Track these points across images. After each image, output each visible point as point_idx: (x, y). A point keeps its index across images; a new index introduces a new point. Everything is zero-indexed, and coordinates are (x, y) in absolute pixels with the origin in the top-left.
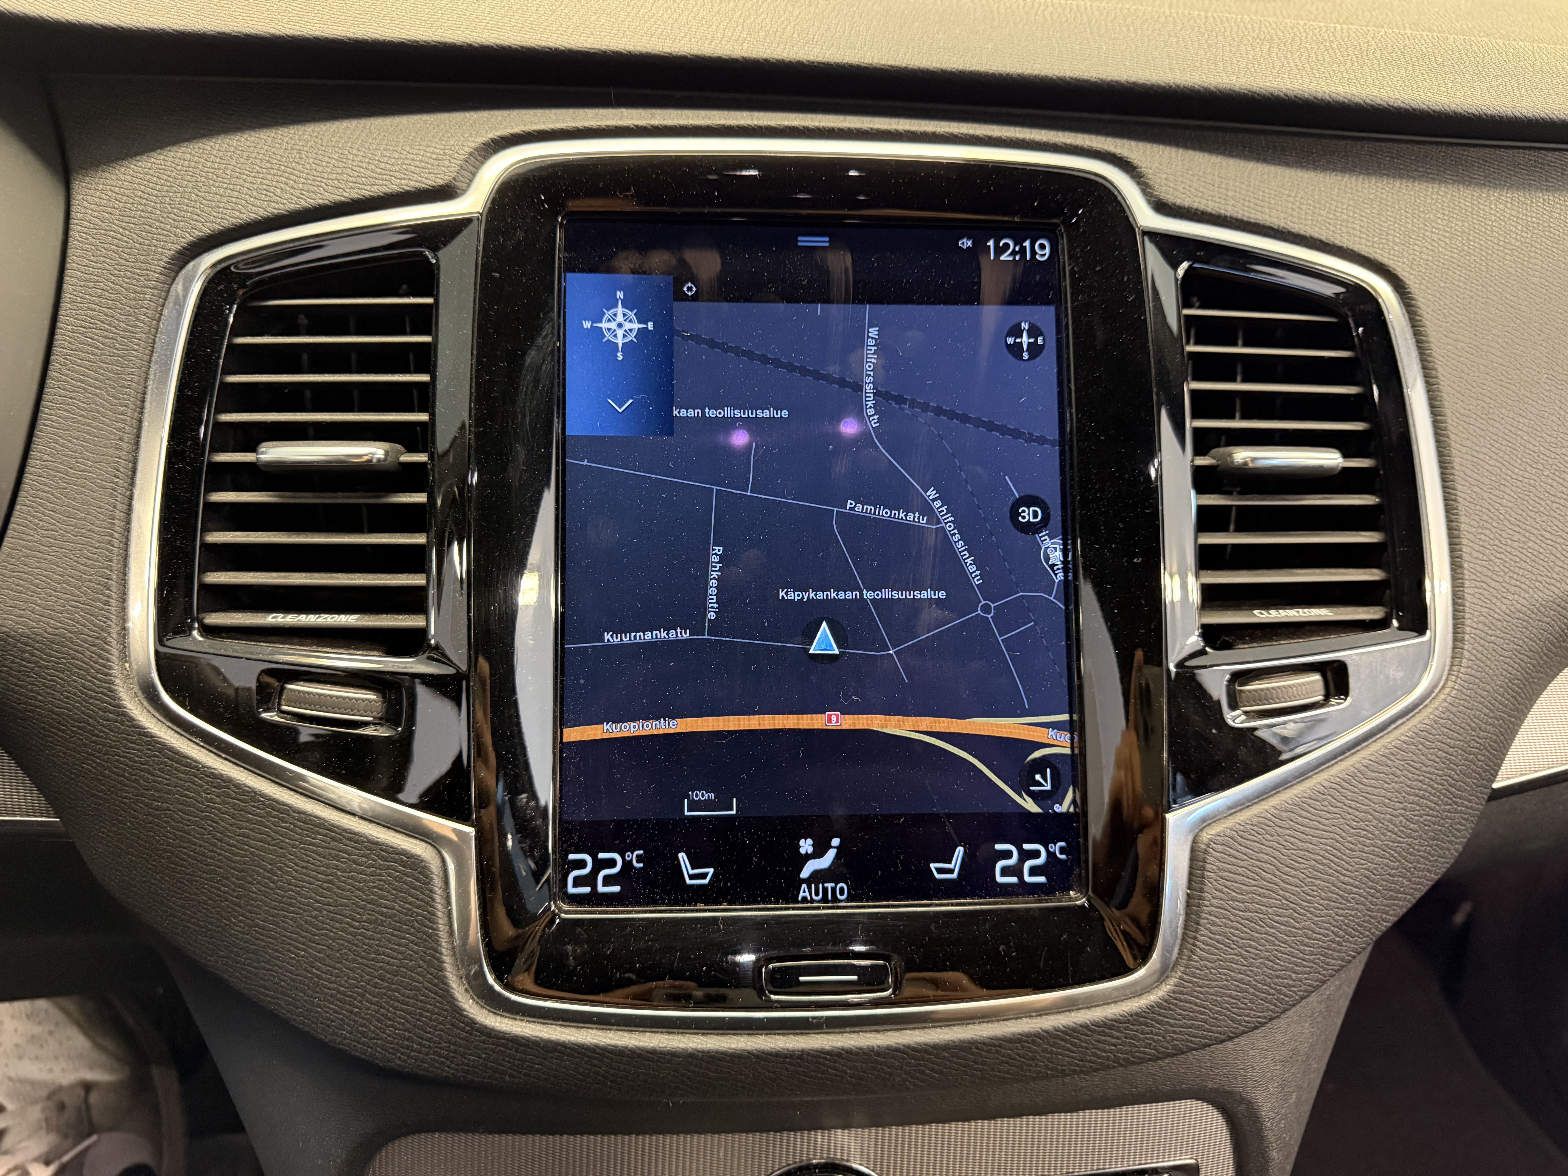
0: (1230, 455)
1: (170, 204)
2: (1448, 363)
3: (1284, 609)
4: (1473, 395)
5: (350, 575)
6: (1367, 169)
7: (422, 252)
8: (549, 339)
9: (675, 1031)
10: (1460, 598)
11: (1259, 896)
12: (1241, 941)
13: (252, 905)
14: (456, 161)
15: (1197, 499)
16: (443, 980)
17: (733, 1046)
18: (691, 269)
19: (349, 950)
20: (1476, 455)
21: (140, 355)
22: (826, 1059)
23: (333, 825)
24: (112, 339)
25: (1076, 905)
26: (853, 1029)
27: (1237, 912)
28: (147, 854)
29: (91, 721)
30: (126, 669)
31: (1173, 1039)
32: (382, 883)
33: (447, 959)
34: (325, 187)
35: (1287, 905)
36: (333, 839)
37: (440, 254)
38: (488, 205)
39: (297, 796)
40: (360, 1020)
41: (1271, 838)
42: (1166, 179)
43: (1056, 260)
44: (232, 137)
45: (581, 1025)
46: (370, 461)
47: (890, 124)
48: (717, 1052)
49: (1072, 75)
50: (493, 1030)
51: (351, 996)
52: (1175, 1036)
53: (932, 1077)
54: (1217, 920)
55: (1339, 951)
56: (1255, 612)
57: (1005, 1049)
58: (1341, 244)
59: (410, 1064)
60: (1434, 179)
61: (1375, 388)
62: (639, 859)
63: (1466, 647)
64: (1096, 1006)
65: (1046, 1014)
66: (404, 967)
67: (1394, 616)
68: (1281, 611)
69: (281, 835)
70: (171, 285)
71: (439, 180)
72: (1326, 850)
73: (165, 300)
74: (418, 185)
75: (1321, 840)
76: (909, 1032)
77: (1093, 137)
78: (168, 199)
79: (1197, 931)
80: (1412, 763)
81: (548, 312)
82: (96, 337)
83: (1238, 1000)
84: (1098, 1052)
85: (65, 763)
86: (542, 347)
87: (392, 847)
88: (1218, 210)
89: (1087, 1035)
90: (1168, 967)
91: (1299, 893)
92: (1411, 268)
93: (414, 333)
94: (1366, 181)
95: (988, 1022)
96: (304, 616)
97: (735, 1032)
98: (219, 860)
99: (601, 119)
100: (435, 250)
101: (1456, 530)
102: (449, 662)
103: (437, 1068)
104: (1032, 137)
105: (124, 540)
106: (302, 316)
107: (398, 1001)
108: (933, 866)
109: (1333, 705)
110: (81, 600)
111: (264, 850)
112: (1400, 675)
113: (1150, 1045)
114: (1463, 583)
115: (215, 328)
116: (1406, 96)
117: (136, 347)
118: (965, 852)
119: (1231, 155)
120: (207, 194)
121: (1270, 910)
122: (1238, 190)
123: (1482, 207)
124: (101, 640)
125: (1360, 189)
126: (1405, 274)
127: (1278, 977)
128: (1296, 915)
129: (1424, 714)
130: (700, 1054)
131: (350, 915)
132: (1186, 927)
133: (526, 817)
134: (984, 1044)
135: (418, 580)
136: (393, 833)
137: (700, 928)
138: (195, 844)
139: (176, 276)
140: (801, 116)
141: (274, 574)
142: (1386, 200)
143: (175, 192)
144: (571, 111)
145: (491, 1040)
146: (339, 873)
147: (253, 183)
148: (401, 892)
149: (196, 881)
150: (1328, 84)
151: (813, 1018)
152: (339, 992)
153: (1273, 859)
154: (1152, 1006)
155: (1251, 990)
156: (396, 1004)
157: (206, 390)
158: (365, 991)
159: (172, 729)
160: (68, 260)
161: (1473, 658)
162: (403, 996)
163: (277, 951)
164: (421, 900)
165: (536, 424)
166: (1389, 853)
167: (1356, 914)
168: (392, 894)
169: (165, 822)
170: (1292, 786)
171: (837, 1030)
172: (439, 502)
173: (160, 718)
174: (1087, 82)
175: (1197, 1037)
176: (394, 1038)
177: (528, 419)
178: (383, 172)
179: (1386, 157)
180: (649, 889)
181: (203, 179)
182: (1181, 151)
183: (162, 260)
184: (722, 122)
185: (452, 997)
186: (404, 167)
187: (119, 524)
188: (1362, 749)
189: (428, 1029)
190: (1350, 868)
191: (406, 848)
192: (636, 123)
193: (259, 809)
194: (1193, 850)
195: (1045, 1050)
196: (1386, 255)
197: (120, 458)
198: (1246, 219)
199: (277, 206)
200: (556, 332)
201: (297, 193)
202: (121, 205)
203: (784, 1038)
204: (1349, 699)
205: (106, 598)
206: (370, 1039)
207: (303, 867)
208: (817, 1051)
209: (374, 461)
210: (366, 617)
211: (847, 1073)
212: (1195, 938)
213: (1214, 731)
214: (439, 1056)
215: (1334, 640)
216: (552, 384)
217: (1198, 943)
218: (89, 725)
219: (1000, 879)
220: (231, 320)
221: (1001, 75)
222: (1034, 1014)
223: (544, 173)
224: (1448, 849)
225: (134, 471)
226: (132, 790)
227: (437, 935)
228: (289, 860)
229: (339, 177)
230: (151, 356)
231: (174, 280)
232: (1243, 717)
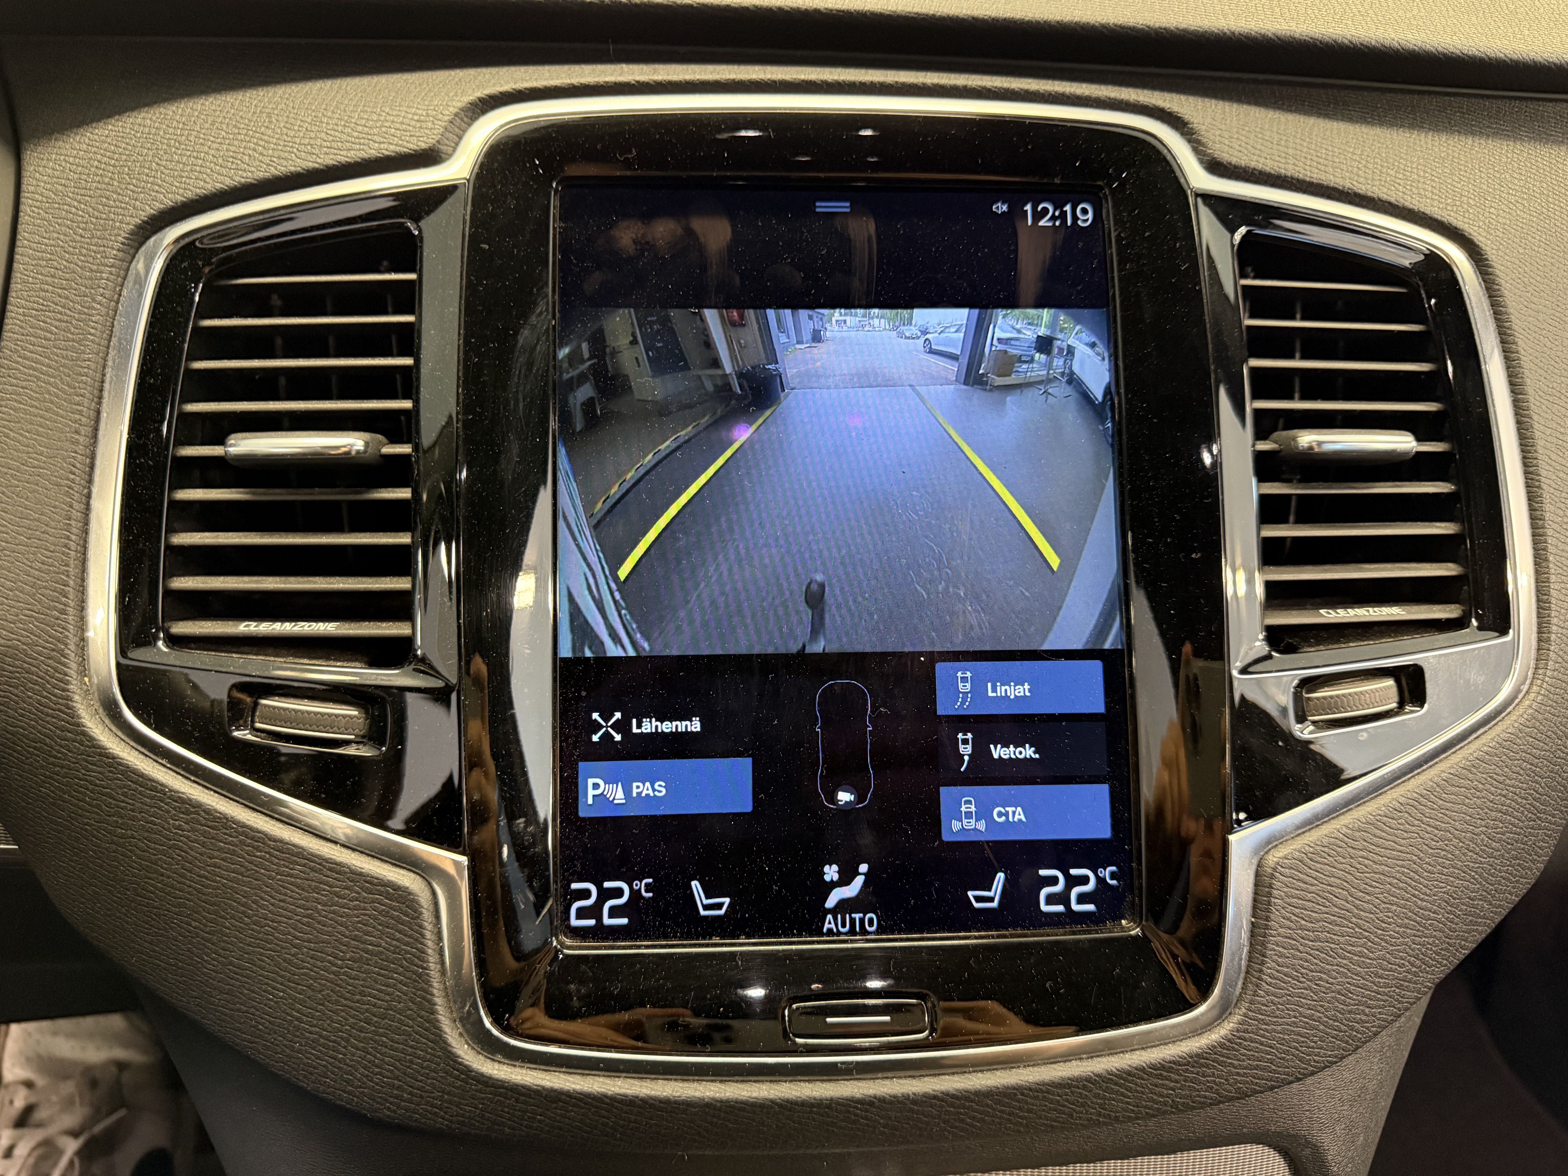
0: (1294, 439)
1: (128, 174)
2: (1529, 337)
3: (1352, 608)
4: (1556, 371)
5: (328, 579)
6: (1437, 126)
7: (403, 224)
8: (543, 317)
9: (690, 1078)
10: (1545, 595)
11: (1330, 923)
12: (1310, 974)
13: (224, 941)
14: (440, 123)
15: (1258, 488)
16: (435, 1025)
17: (755, 1095)
18: (698, 239)
19: (332, 991)
20: (1561, 437)
21: (97, 340)
22: (857, 1108)
23: (312, 855)
24: (67, 322)
25: (1131, 936)
26: (885, 1075)
27: (1307, 942)
28: (112, 886)
29: (48, 740)
30: (85, 684)
31: (1237, 1081)
32: (367, 918)
33: (439, 1001)
34: (298, 153)
35: (1361, 933)
36: (313, 869)
37: (422, 224)
38: (476, 170)
39: (273, 822)
40: (345, 1067)
41: (1344, 861)
42: (1220, 136)
43: (1100, 225)
44: (196, 100)
45: (587, 1072)
46: (348, 453)
47: (917, 77)
48: (737, 1102)
49: (1116, 21)
50: (490, 1078)
51: (334, 1042)
52: (1239, 1078)
53: (975, 1127)
54: (1285, 951)
55: (1415, 983)
56: (1322, 611)
57: (1053, 1095)
58: (1411, 206)
59: (400, 1115)
60: (1508, 136)
61: (1449, 363)
62: (648, 888)
63: (1552, 648)
64: (1152, 1047)
65: (1098, 1056)
66: (392, 1009)
67: (1473, 615)
68: (1349, 610)
69: (256, 866)
70: (131, 262)
71: (421, 143)
72: (1403, 873)
73: (124, 279)
74: (398, 149)
75: (1397, 862)
76: (947, 1077)
77: (1139, 91)
78: (126, 169)
79: (1263, 963)
80: (1495, 776)
81: (542, 287)
82: (49, 320)
83: (1308, 1038)
84: (1155, 1097)
85: (21, 787)
86: (536, 325)
87: (377, 879)
88: (1277, 169)
89: (1143, 1079)
90: (1232, 1003)
91: (1373, 921)
92: (1488, 232)
93: (397, 312)
94: (1436, 138)
95: (1033, 1065)
96: (279, 624)
97: (755, 1078)
98: (189, 893)
99: (599, 76)
100: (417, 220)
101: (1540, 519)
102: (437, 674)
103: (430, 1119)
104: (1072, 90)
105: (82, 542)
106: (275, 297)
107: (386, 1047)
108: (970, 894)
109: (1407, 713)
110: (35, 608)
111: (237, 881)
112: (1482, 679)
113: (1212, 1088)
114: (1548, 578)
115: (179, 309)
116: (1481, 44)
117: (93, 331)
118: (1006, 879)
119: (1289, 110)
120: (168, 163)
121: (1341, 939)
122: (1299, 147)
123: (1561, 166)
124: (58, 652)
125: (1430, 146)
126: (1481, 239)
127: (1350, 1012)
128: (1370, 944)
129: (1508, 722)
130: (718, 1104)
131: (333, 953)
132: (1250, 959)
133: (523, 844)
134: (1030, 1089)
135: (402, 584)
136: (377, 863)
137: (716, 964)
138: (162, 875)
139: (137, 252)
140: (818, 69)
141: (246, 579)
142: (1458, 158)
143: (134, 161)
144: (566, 68)
145: (488, 1089)
146: (319, 907)
147: (218, 150)
148: (387, 927)
149: (165, 915)
150: (1395, 31)
151: (843, 1063)
152: (321, 1036)
153: (1345, 884)
154: (1215, 1047)
155: (1322, 1027)
156: (384, 1050)
157: (169, 379)
158: (350, 1035)
159: (136, 749)
160: (19, 237)
161: (1560, 660)
162: (392, 1041)
163: (253, 992)
164: (410, 937)
165: (530, 411)
166: (1470, 875)
167: (1434, 942)
168: (378, 930)
169: (130, 851)
170: (1364, 802)
171: (869, 1076)
172: (425, 497)
173: (123, 737)
174: (1133, 29)
175: (1263, 1079)
176: (382, 1086)
177: (521, 405)
178: (361, 136)
179: (1456, 112)
180: (660, 922)
181: (165, 147)
182: (1235, 105)
183: (120, 235)
184: (732, 76)
185: (445, 1042)
186: (384, 129)
187: (76, 526)
188: (1440, 761)
189: (420, 1078)
190: (1428, 892)
191: (393, 879)
192: (638, 78)
193: (231, 836)
194: (1257, 875)
195: (1097, 1096)
196: (1459, 218)
197: (76, 452)
198: (1308, 179)
199: (245, 175)
200: (550, 309)
201: (267, 160)
202: (76, 176)
203: (811, 1085)
204: (1426, 706)
205: (62, 606)
206: (356, 1087)
207: (280, 901)
208: (847, 1099)
209: (353, 453)
210: (347, 625)
211: (879, 1123)
212: (1261, 971)
213: (1280, 743)
214: (432, 1106)
215: (1408, 642)
216: (548, 366)
217: (1264, 977)
218: (46, 745)
219: (1044, 908)
220: (197, 299)
221: (1038, 23)
222: (1085, 1056)
223: (536, 135)
224: (1530, 869)
225: (92, 467)
226: (94, 815)
227: (428, 975)
228: (265, 892)
229: (312, 142)
230: (109, 341)
231: (133, 257)
232: (1311, 728)
